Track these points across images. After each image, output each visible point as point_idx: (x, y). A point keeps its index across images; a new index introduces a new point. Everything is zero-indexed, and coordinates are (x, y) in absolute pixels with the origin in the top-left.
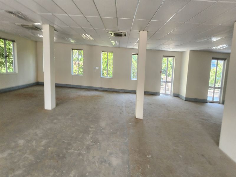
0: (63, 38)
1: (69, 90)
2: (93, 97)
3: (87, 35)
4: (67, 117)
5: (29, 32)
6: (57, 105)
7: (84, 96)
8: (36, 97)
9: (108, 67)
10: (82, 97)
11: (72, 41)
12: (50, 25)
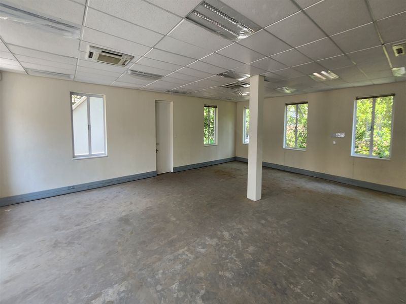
0: (274, 90)
1: (279, 175)
2: (329, 197)
3: (323, 72)
4: (281, 223)
5: (231, 92)
6: (263, 195)
7: (310, 192)
8: (235, 178)
9: (375, 134)
10: (304, 191)
11: (288, 92)
12: (259, 75)
